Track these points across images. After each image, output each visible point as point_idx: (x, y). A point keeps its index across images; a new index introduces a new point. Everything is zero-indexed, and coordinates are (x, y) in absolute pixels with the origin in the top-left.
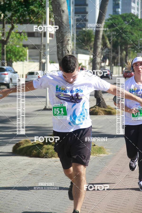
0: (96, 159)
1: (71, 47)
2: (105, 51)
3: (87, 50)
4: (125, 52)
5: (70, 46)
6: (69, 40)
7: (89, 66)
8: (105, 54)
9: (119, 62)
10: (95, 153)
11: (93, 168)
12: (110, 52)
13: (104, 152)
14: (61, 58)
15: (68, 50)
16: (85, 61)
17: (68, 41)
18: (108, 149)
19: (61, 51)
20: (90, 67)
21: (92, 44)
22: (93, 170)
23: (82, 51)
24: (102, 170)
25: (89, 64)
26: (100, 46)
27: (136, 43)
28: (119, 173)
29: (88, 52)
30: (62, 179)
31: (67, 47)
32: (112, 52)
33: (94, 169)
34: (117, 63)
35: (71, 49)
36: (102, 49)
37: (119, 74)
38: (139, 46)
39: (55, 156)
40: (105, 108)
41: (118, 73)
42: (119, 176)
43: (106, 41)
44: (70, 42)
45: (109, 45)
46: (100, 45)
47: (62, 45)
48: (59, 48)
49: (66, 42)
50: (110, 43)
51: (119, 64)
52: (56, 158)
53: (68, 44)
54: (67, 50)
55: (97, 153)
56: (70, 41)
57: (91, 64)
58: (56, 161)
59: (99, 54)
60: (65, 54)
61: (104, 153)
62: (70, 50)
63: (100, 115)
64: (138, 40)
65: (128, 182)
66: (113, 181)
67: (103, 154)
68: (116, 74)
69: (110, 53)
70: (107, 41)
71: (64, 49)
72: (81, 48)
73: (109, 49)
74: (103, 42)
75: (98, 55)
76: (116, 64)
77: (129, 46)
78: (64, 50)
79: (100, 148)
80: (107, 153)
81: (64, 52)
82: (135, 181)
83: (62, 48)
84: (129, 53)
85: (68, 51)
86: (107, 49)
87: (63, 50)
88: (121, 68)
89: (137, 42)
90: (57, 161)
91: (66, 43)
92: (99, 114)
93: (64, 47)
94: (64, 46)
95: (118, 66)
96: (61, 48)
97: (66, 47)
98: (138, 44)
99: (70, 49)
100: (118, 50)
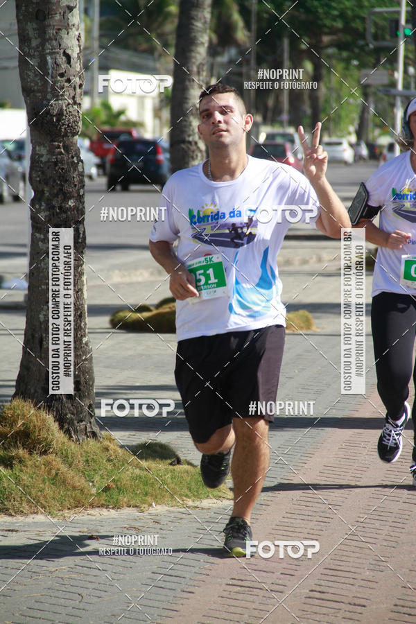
0: (183, 521)
1: (78, 39)
2: (223, 59)
3: (151, 51)
5: (77, 33)
6: (70, 9)
7: (157, 122)
8: (224, 73)
9: (286, 106)
10: (181, 495)
12: (248, 62)
14: (36, 84)
15: (69, 52)
16: (141, 99)
17: (67, 11)
19: (36, 53)
20: (161, 127)
21: (170, 27)
23: (125, 55)
25: (157, 113)
26: (204, 38)
27: (357, 25)
29: (150, 63)
30: (37, 606)
31: (61, 38)
32: (253, 62)
34: (277, 111)
35: (80, 46)
36: (213, 51)
38: (369, 38)
39: (7, 510)
42: (282, 592)
43: (229, 17)
44: (76, 18)
45: (241, 35)
46: (204, 31)
47: (42, 31)
48: (30, 40)
49: (58, 17)
50: (248, 25)
52: (11, 515)
53: (68, 27)
54: (62, 51)
55: (186, 496)
56: (76, 11)
57: (166, 114)
58: (12, 531)
59: (199, 73)
60: (53, 68)
61: (220, 494)
62: (74, 52)
64: (364, 13)
65: (318, 617)
66: (256, 613)
67: (215, 501)
69: (244, 70)
70: (236, 17)
71: (48, 45)
72: (122, 44)
73: (242, 52)
74: (215, 21)
75: (195, 78)
76: (269, 114)
77: (326, 39)
78: (51, 54)
81: (49, 58)
82: (348, 615)
83: (42, 45)
85: (68, 57)
86: (233, 52)
87: (43, 49)
89: (363, 19)
90: (17, 531)
91: (60, 20)
93: (50, 39)
94: (51, 32)
96: (34, 43)
97: (57, 37)
98: (365, 29)
99: (77, 50)
100: (281, 56)
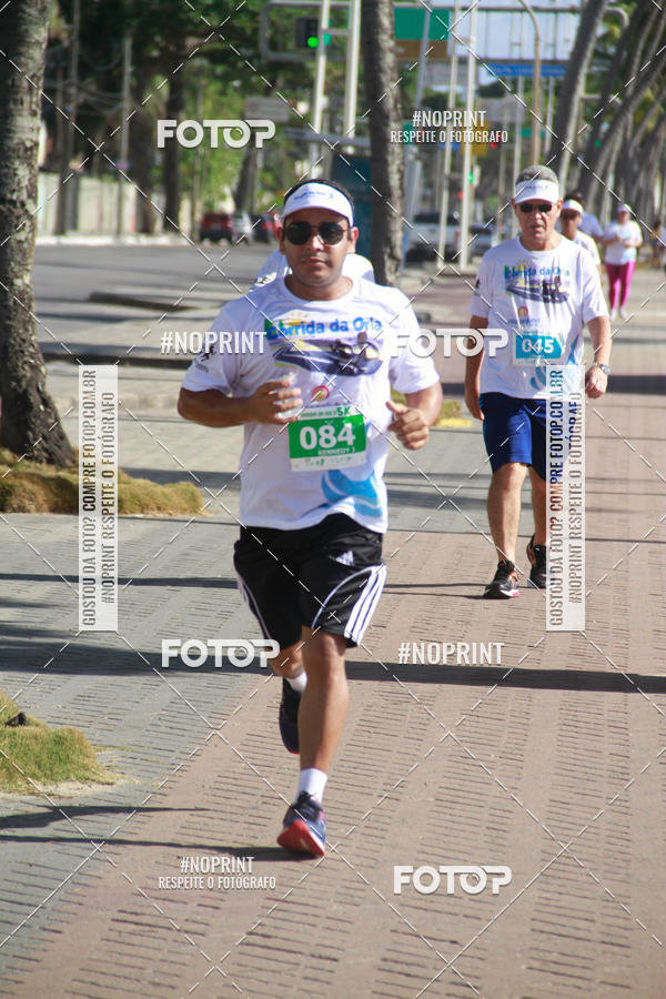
4: (162, 84)
11: (17, 877)
13: (86, 768)
18: (108, 752)
22: (20, 888)
24: (78, 889)
28: (195, 917)
33: (26, 885)
37: (119, 232)
38: (262, 45)
40: (62, 466)
41: (110, 223)
42: (203, 935)
51: (123, 165)
55: (34, 776)
61: (87, 774)
63: (22, 509)
65: (264, 976)
66: (165, 967)
67: (79, 785)
68: (99, 231)
79: (59, 741)
80: (107, 776)
84: (195, 93)
88: (131, 190)
92: (15, 502)
95: (116, 176)
